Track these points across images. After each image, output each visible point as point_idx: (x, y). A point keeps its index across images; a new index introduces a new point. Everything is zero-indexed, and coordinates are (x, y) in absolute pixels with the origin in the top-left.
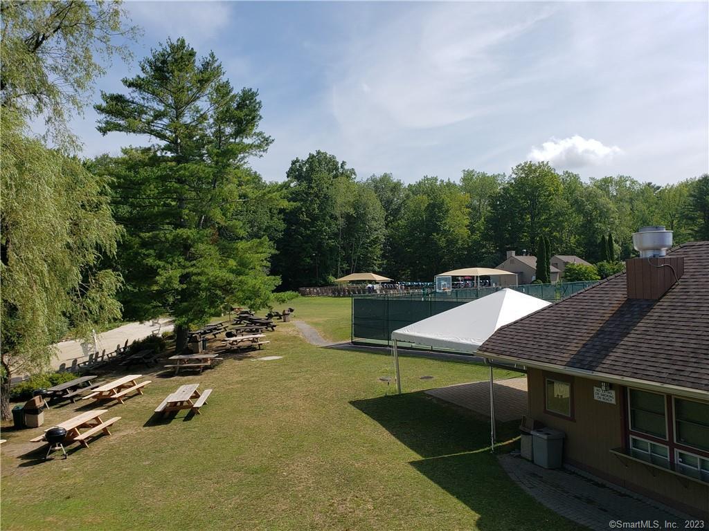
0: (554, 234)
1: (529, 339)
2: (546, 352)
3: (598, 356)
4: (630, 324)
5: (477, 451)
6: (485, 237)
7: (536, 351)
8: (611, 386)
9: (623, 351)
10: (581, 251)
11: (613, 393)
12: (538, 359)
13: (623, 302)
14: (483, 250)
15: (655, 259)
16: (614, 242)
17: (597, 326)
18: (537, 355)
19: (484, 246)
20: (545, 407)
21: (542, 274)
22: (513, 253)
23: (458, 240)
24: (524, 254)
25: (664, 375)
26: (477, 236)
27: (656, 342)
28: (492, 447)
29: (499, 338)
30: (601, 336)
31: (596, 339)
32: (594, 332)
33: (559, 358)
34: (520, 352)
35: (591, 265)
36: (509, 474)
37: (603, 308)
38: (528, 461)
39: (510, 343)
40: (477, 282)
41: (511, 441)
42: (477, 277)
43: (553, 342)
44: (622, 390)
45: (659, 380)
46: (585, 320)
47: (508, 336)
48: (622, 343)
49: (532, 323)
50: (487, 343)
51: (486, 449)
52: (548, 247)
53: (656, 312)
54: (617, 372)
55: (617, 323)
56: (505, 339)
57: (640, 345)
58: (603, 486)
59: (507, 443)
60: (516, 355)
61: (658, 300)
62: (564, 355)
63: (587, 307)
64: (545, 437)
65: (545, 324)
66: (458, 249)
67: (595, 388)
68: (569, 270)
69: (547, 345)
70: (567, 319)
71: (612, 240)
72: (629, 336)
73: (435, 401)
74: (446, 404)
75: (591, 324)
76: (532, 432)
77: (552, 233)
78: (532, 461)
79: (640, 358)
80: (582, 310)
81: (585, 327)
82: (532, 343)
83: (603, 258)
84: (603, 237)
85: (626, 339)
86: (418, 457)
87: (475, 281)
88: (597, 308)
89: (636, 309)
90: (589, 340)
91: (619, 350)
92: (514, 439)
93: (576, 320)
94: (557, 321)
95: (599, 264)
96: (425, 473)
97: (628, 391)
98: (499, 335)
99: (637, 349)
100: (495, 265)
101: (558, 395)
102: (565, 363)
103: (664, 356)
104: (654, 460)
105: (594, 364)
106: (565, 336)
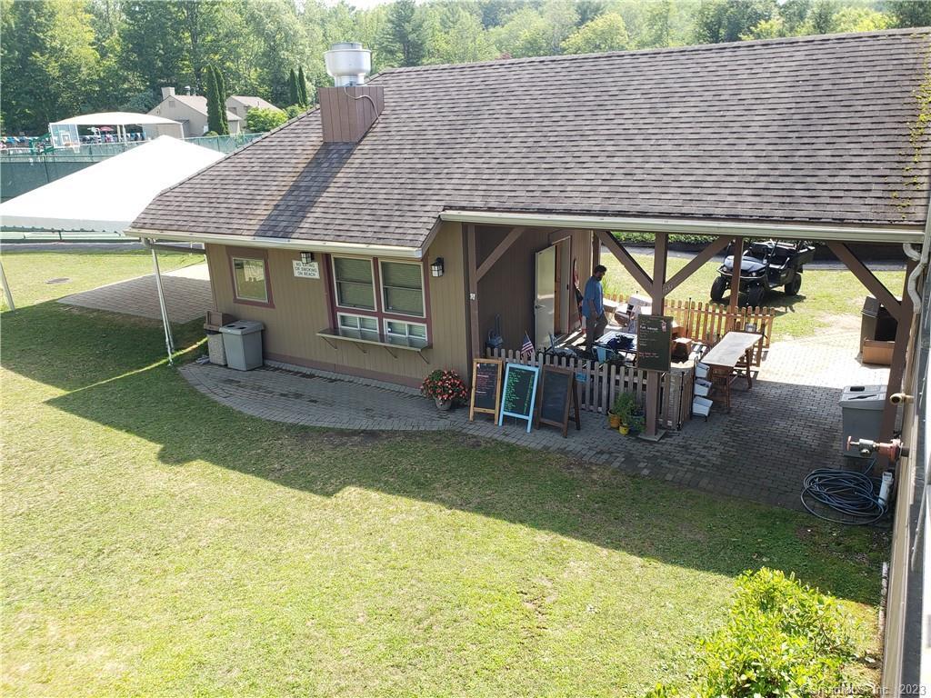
0: (228, 64)
1: (202, 205)
2: (228, 221)
3: (294, 219)
4: (329, 174)
5: (149, 368)
6: (124, 63)
7: (214, 220)
8: (312, 256)
9: (323, 210)
10: (266, 90)
11: (316, 265)
12: (217, 231)
13: (319, 148)
14: (125, 86)
15: (351, 88)
16: (306, 80)
17: (290, 181)
18: (216, 225)
19: (126, 80)
20: (235, 296)
21: (217, 123)
22: (172, 90)
23: (79, 67)
24: (189, 93)
25: (369, 235)
26: (111, 61)
27: (359, 196)
28: (170, 357)
29: (159, 208)
30: (295, 193)
31: (290, 198)
32: (287, 188)
33: (245, 227)
34: (192, 224)
35: (279, 110)
36: (198, 387)
37: (295, 156)
38: (221, 366)
39: (176, 213)
40: (122, 136)
41: (194, 346)
42: (121, 126)
43: (235, 206)
44: (325, 259)
45: (364, 240)
46: (274, 174)
47: (173, 203)
48: (321, 199)
49: (205, 182)
50: (143, 216)
51: (161, 363)
52: (220, 83)
53: (357, 158)
54: (317, 237)
55: (313, 175)
56: (169, 208)
57: (342, 200)
58: (312, 376)
59: (190, 349)
60: (186, 228)
61: (358, 143)
62: (252, 222)
63: (275, 156)
64: (239, 332)
65: (222, 182)
66: (84, 83)
67: (295, 262)
68: (252, 117)
69: (228, 211)
70: (251, 173)
71: (303, 76)
72: (328, 190)
73: (76, 312)
74: (95, 314)
75: (281, 179)
76: (221, 330)
77: (224, 64)
78: (226, 366)
79: (343, 216)
80: (270, 160)
81: (276, 183)
82: (207, 209)
83: (294, 101)
84: (292, 73)
85: (325, 194)
86: (59, 392)
87: (119, 134)
88: (287, 156)
89: (335, 156)
90: (281, 200)
91: (319, 210)
92: (199, 343)
93: (263, 174)
94: (238, 178)
95: (289, 108)
96: (72, 411)
97: (333, 259)
98: (160, 203)
99: (338, 206)
100: (146, 109)
101: (250, 279)
102: (253, 232)
103: (368, 212)
104: (364, 336)
105: (289, 230)
106: (250, 197)
